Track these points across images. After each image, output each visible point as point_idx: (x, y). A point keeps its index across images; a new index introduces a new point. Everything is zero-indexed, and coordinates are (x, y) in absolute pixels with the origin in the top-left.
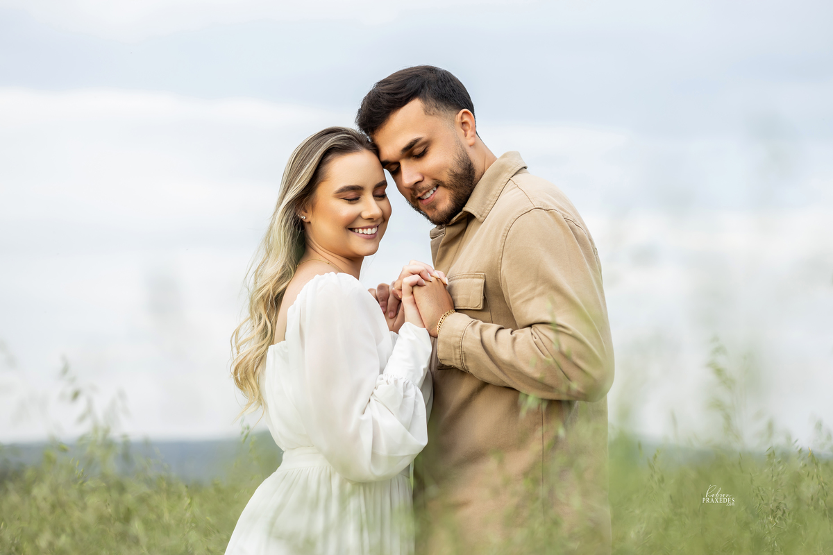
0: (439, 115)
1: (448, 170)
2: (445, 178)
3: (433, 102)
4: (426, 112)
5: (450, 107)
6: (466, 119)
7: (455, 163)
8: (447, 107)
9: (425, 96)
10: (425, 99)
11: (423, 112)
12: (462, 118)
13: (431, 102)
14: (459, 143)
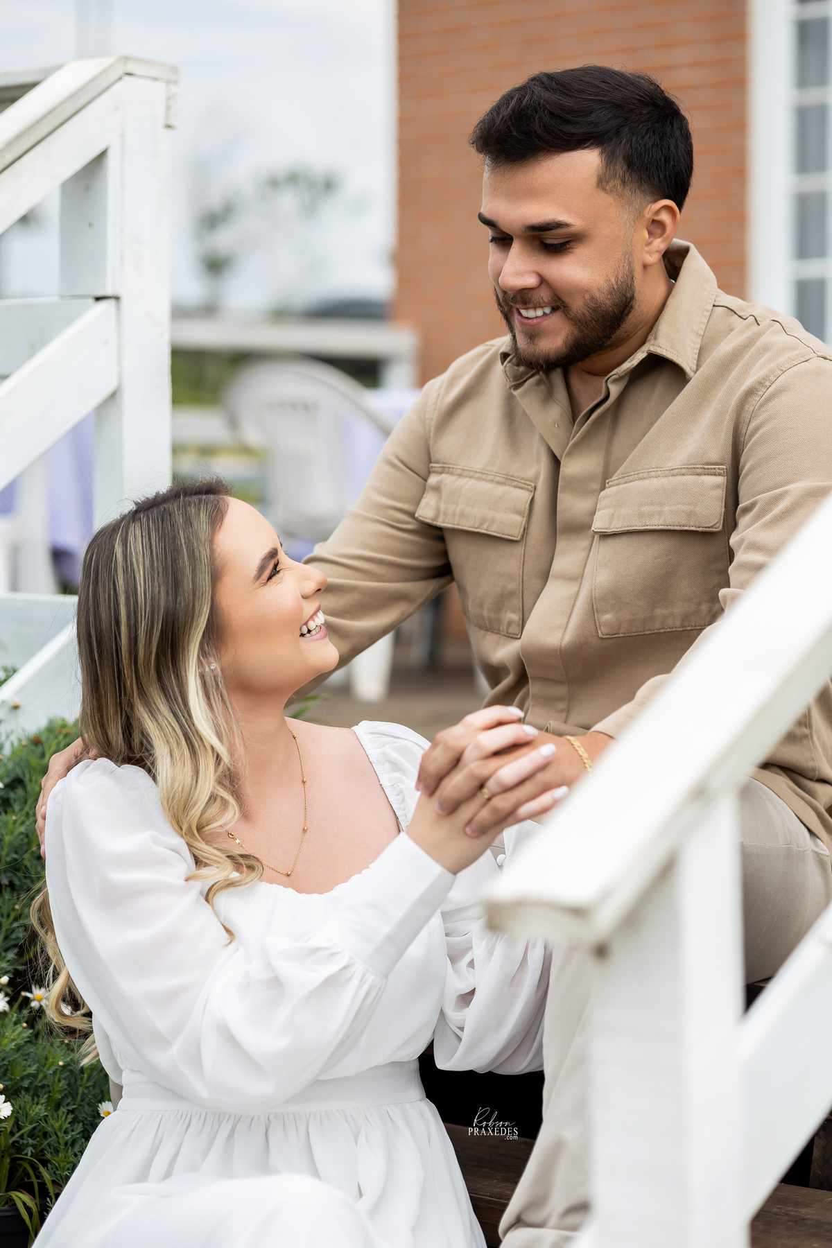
0: (621, 196)
1: (587, 297)
2: (577, 305)
3: (620, 167)
4: (601, 182)
5: (645, 187)
6: (665, 217)
7: (605, 287)
8: (641, 185)
9: (613, 153)
10: (609, 159)
11: (594, 180)
12: (658, 212)
13: (618, 167)
14: (628, 257)
